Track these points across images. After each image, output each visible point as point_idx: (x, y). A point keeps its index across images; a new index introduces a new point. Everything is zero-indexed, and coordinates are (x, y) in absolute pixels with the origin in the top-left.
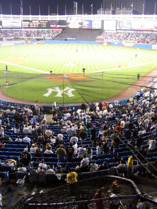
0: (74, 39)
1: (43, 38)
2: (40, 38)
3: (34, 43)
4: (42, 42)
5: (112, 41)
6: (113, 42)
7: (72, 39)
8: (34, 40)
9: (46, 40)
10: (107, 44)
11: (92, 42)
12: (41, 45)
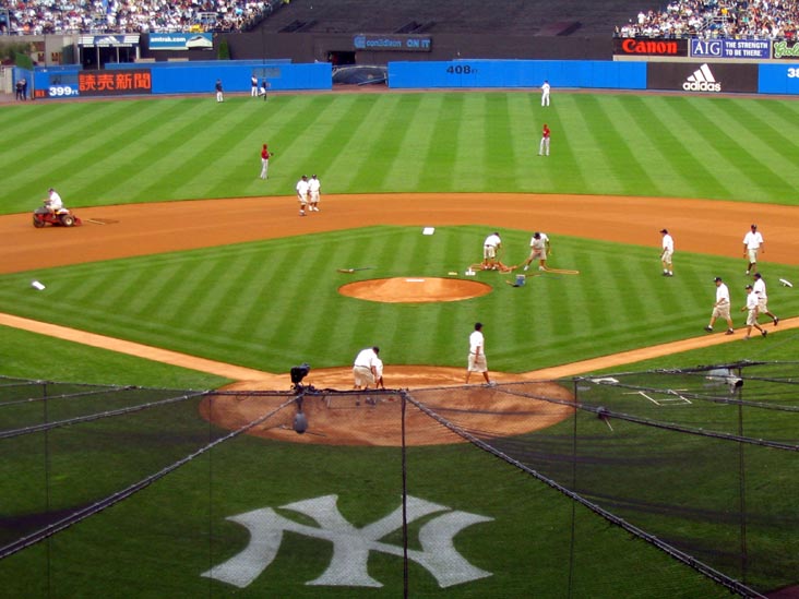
0: (413, 44)
1: (131, 40)
2: (110, 41)
3: (55, 91)
4: (122, 81)
5: (765, 53)
6: (770, 61)
7: (397, 44)
8: (55, 57)
9: (161, 56)
10: (718, 87)
11: (585, 66)
12: (117, 104)
